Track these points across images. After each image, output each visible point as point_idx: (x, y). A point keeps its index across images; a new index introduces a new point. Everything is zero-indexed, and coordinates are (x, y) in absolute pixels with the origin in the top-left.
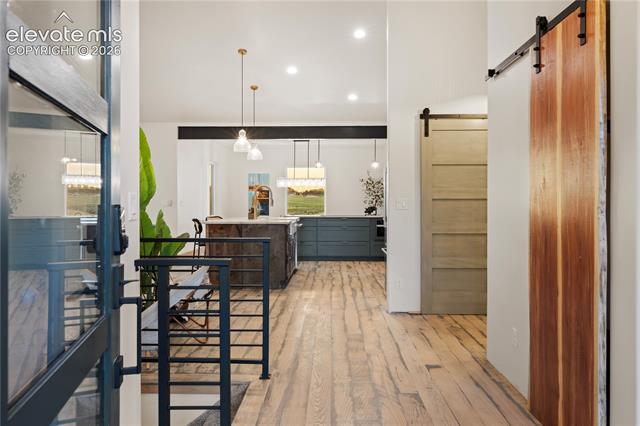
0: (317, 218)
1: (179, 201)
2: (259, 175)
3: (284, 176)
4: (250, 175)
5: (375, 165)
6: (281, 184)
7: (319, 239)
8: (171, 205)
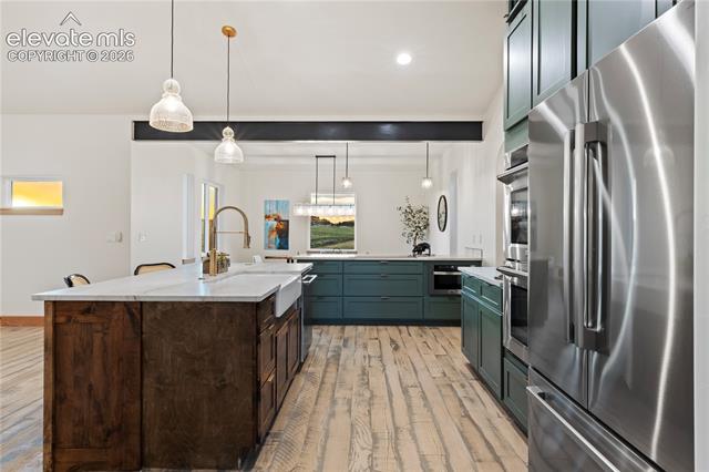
0: (343, 261)
1: (133, 235)
2: (277, 202)
3: (306, 202)
4: (266, 202)
5: (427, 184)
6: (300, 211)
7: (346, 293)
8: (120, 240)
